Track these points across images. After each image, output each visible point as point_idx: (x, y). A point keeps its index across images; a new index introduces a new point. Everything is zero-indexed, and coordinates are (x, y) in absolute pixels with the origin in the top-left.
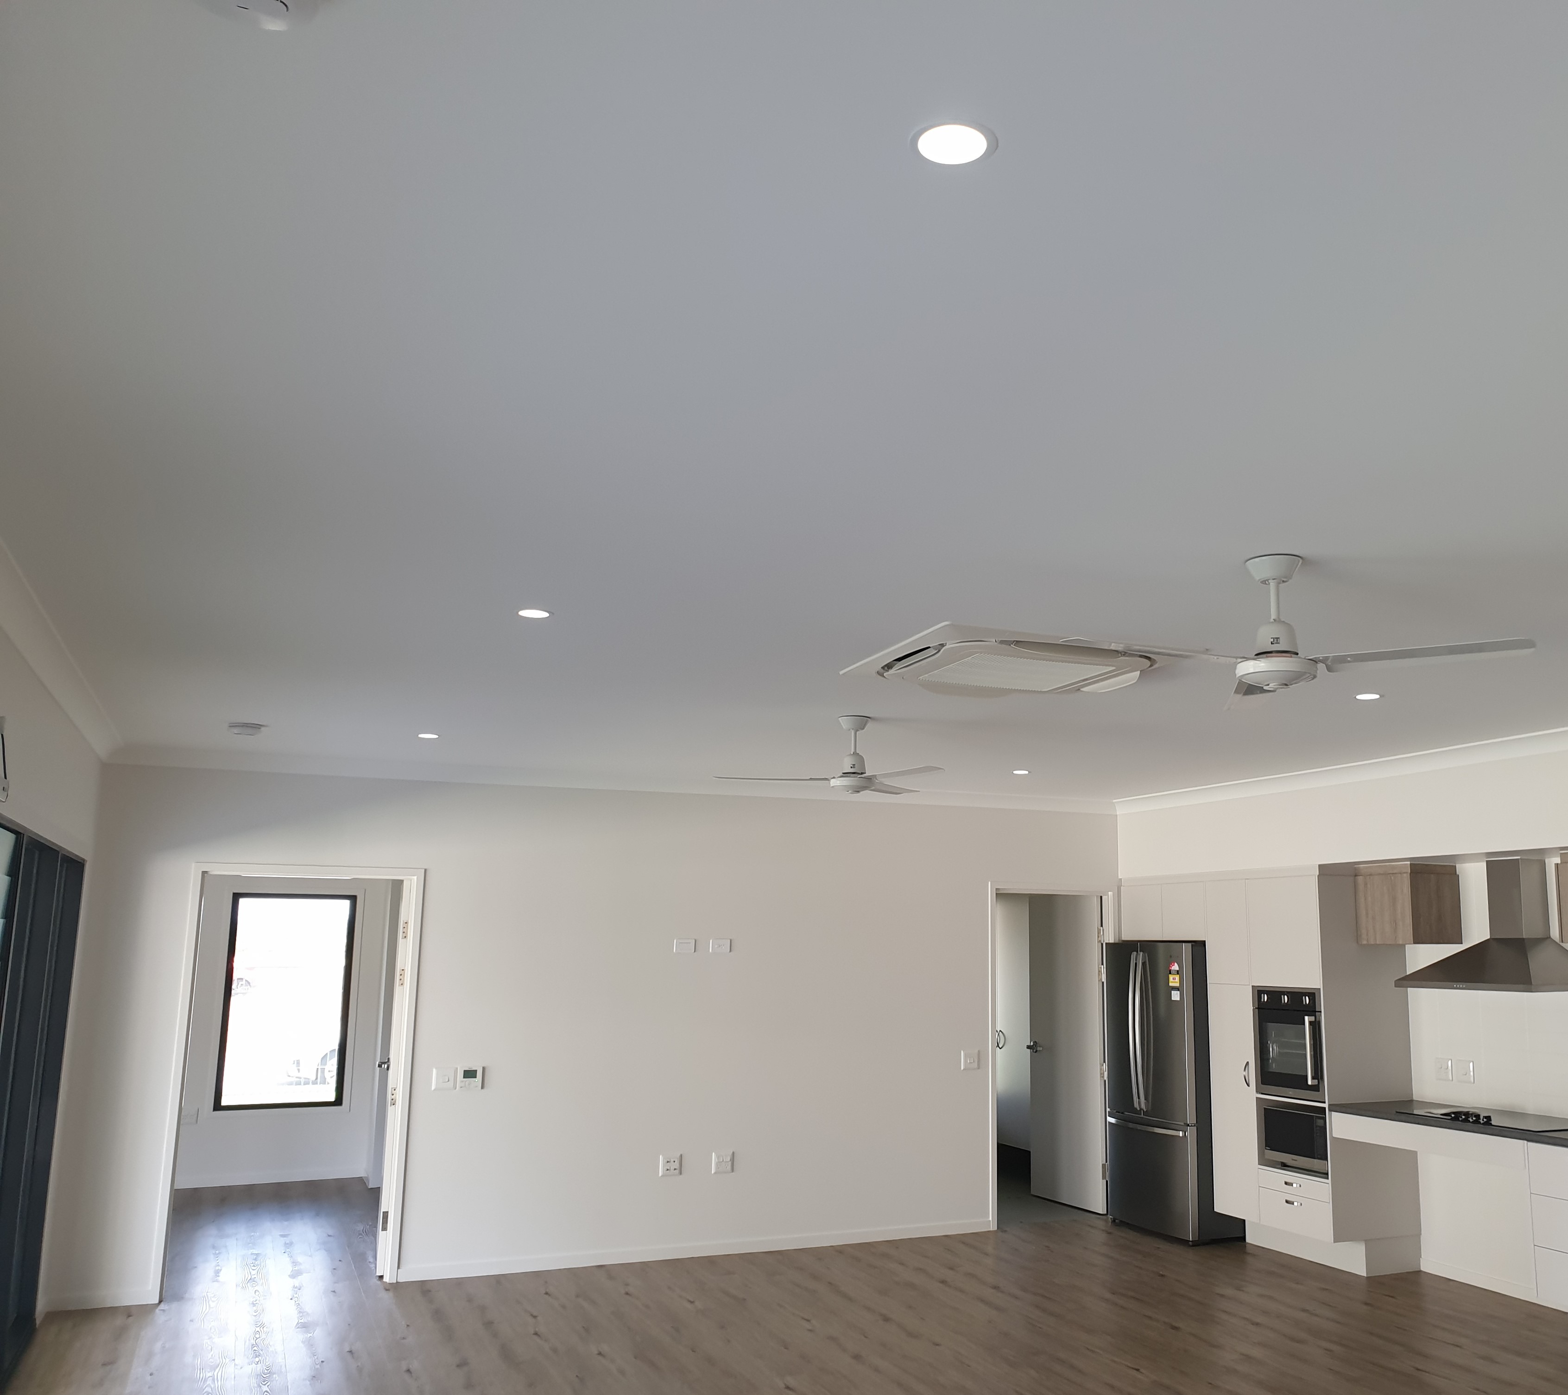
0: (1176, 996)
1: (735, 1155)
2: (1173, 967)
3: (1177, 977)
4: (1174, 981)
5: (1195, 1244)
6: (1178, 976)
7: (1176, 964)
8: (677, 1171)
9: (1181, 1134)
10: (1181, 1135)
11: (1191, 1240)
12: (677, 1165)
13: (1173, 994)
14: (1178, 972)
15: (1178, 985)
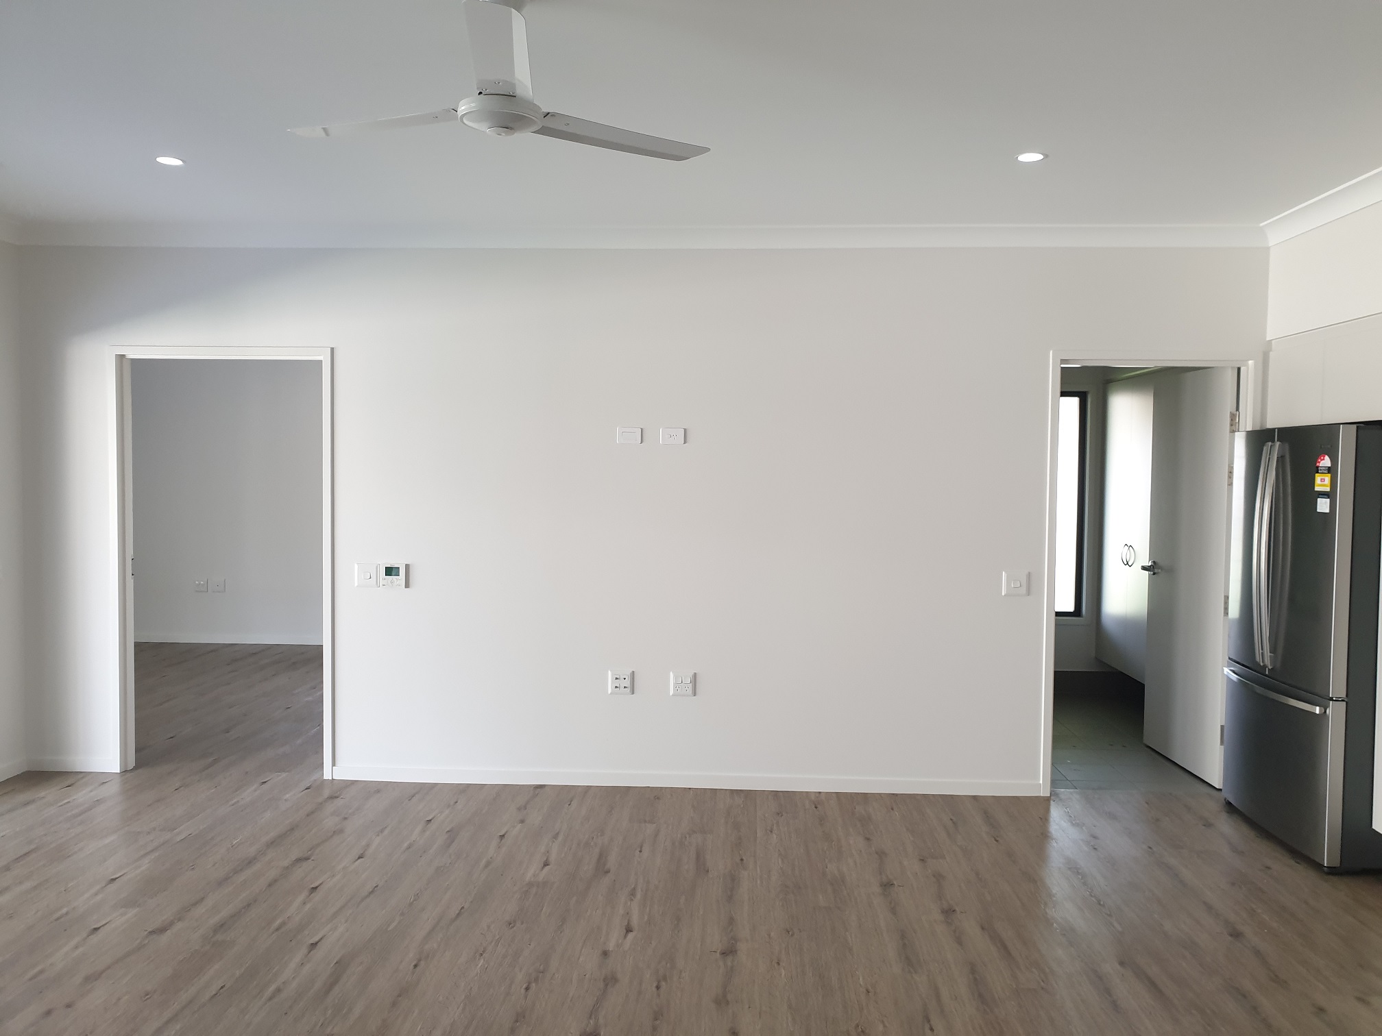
0: (1323, 506)
1: (697, 676)
2: (1323, 461)
3: (1327, 478)
4: (1322, 483)
5: (1332, 872)
6: (1329, 475)
7: (1327, 458)
8: (628, 690)
9: (1317, 710)
10: (1318, 712)
11: (1325, 865)
12: (627, 683)
13: (1320, 503)
14: (1329, 470)
15: (1328, 489)
